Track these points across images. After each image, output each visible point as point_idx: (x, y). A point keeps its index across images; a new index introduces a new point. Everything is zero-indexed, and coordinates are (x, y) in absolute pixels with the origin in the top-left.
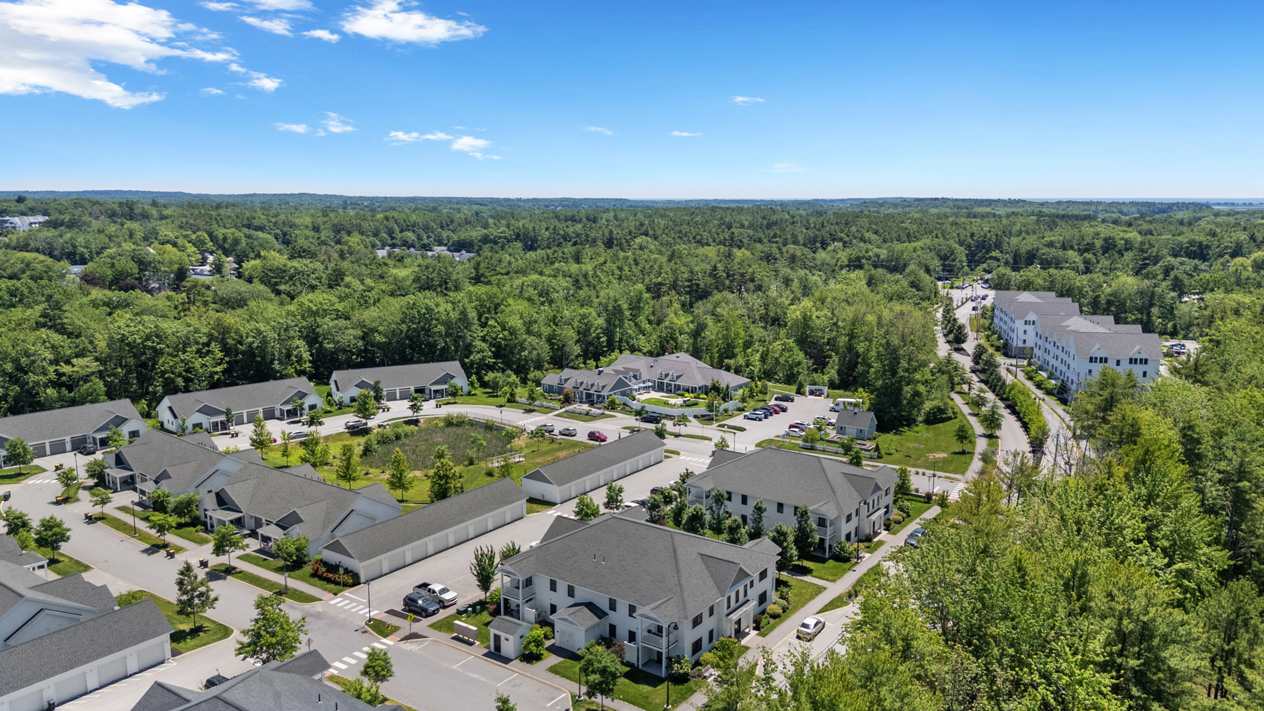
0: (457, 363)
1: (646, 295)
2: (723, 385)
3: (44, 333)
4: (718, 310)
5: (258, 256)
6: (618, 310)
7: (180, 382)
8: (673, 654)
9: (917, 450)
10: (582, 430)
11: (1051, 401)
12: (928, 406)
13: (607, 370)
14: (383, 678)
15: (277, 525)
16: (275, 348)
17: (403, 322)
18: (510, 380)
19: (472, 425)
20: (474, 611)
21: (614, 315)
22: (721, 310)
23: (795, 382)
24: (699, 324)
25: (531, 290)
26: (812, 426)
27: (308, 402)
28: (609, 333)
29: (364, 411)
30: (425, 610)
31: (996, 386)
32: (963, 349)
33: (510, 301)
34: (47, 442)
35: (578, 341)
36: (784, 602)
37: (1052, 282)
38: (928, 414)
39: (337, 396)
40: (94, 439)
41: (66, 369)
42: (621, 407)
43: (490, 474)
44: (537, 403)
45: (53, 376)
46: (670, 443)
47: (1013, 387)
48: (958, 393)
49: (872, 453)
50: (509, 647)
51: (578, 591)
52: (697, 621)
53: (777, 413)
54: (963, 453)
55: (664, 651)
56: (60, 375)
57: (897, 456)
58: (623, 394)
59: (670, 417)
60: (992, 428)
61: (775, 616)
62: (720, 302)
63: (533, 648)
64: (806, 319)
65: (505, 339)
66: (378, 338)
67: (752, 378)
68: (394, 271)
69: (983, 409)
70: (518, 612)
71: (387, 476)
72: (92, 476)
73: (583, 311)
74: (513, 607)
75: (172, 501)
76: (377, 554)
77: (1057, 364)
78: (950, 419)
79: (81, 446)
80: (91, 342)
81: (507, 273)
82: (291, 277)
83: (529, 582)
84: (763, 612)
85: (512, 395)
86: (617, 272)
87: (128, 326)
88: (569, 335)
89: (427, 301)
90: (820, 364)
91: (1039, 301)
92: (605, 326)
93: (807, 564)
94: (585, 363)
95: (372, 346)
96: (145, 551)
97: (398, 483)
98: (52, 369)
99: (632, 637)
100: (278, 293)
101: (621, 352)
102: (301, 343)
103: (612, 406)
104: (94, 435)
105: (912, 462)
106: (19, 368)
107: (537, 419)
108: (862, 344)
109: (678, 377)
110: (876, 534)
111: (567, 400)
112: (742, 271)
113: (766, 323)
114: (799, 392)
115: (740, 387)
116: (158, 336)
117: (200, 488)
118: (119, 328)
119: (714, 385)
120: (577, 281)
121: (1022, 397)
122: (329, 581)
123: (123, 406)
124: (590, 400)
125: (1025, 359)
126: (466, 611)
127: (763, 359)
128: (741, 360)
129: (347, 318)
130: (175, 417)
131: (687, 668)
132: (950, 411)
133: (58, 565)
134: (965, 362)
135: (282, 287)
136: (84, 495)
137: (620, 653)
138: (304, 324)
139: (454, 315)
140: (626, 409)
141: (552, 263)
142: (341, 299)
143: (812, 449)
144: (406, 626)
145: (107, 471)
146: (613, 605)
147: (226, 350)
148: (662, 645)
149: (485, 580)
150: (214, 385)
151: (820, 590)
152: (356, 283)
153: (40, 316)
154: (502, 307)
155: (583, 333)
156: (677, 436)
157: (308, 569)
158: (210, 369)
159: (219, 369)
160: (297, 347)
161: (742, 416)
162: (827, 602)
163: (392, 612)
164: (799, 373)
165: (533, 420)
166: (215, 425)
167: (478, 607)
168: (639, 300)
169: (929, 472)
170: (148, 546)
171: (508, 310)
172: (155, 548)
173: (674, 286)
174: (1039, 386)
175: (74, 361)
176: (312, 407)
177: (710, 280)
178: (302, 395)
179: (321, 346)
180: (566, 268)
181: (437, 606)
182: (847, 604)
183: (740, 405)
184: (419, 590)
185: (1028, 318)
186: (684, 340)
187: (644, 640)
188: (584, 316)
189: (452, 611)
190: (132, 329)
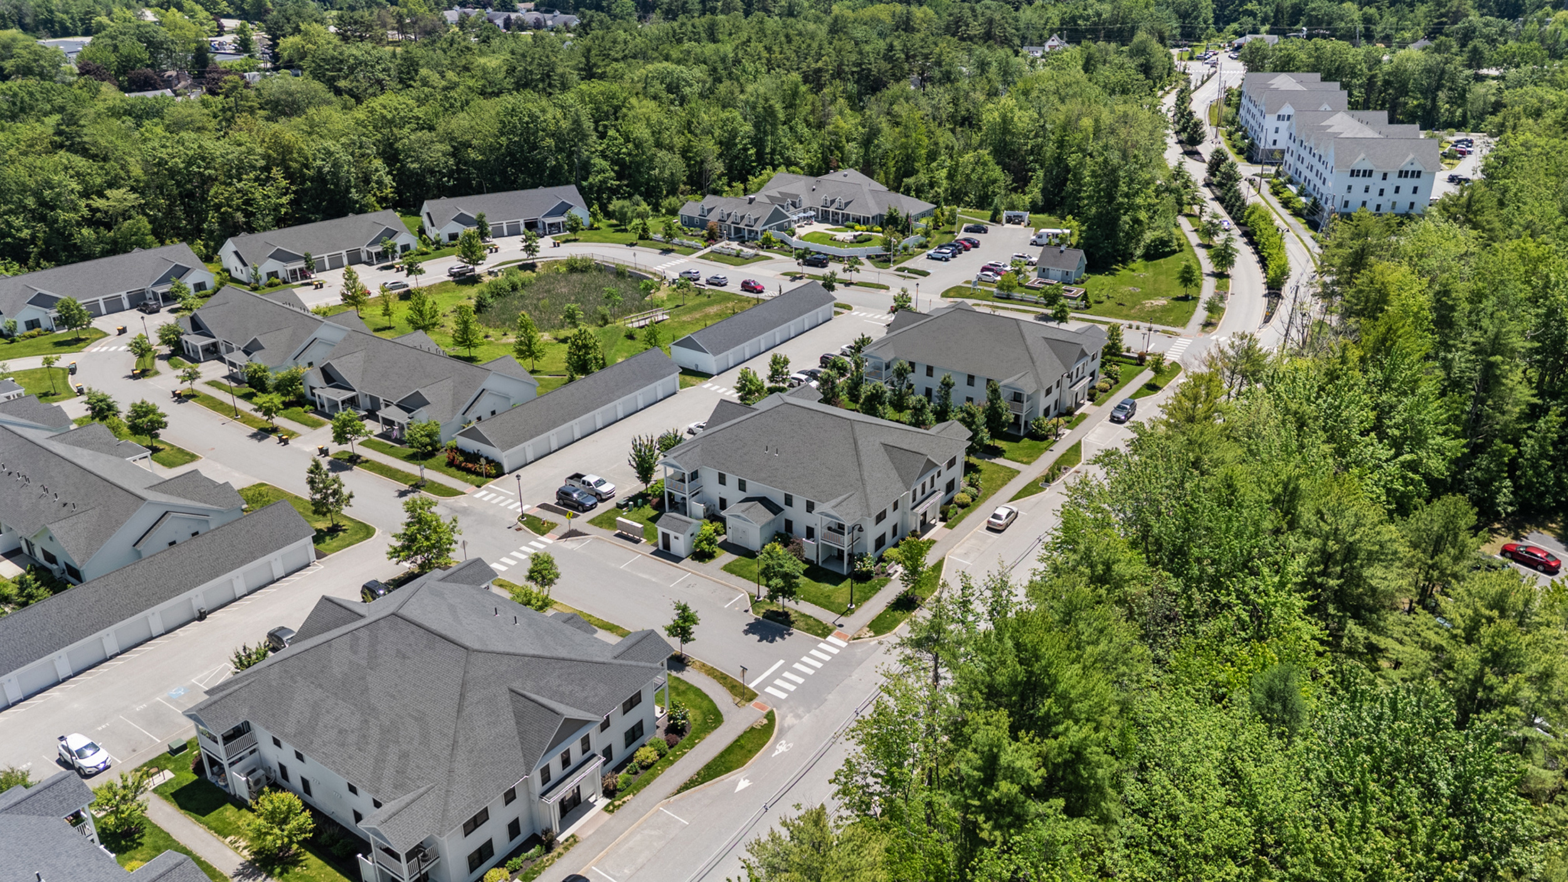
0: (573, 188)
1: (803, 88)
2: (902, 215)
3: (63, 156)
4: (896, 107)
5: (297, 30)
6: (770, 112)
7: (240, 217)
8: (856, 551)
9: (1132, 295)
10: (734, 276)
11: (1299, 224)
12: (1149, 236)
13: (760, 197)
14: (551, 582)
15: (398, 405)
16: (348, 172)
17: (502, 134)
18: (640, 209)
19: (600, 270)
20: (636, 505)
21: (764, 120)
22: (899, 109)
23: (990, 204)
24: (871, 129)
25: (656, 83)
26: (1008, 268)
27: (400, 240)
28: (758, 143)
29: (471, 253)
30: (582, 505)
31: (1233, 206)
32: (1198, 153)
33: (634, 101)
34: (100, 298)
35: (720, 155)
36: (974, 490)
37: (1318, 58)
38: (1148, 247)
39: (432, 233)
40: (154, 293)
41: (99, 203)
42: (778, 245)
43: (630, 336)
44: (676, 240)
45: (85, 212)
46: (841, 294)
47: (1255, 208)
48: (1188, 215)
49: (1078, 301)
50: (679, 545)
51: (750, 485)
52: (881, 517)
53: (967, 249)
54: (1186, 298)
55: (846, 549)
56: (94, 211)
57: (1108, 304)
58: (781, 228)
59: (838, 259)
60: (1223, 266)
61: (963, 506)
62: (898, 97)
63: (705, 546)
64: (1006, 121)
65: (629, 154)
66: (473, 155)
67: (937, 203)
68: (482, 60)
69: (1215, 238)
70: (684, 505)
71: (512, 338)
72: (168, 342)
73: (725, 115)
74: (677, 499)
75: (272, 378)
76: (520, 442)
77: (1311, 175)
78: (1174, 252)
79: (141, 302)
80: (123, 167)
81: (625, 58)
82: (352, 69)
83: (694, 476)
84: (950, 501)
85: (645, 230)
86: (765, 54)
87: (164, 146)
88: (709, 147)
89: (529, 105)
90: (1021, 181)
91: (1299, 87)
92: (753, 133)
93: (999, 444)
94: (730, 185)
95: (466, 164)
96: (253, 436)
97: (526, 350)
98: (82, 203)
99: (810, 533)
100: (338, 92)
101: (774, 170)
102: (378, 163)
103: (767, 244)
104: (155, 289)
105: (1125, 312)
106: (42, 203)
107: (678, 262)
108: (1074, 156)
109: (847, 204)
110: (1078, 405)
111: (712, 238)
112: (925, 51)
113: (955, 123)
114: (994, 219)
115: (923, 215)
116: (203, 159)
117: (299, 360)
118: (154, 149)
119: (891, 215)
120: (715, 70)
121: (1262, 225)
122: (469, 471)
123: (181, 252)
124: (740, 236)
125: (1272, 164)
126: (626, 505)
127: (951, 177)
128: (923, 178)
129: (431, 128)
130: (245, 265)
131: (869, 565)
132: (1175, 242)
133: (161, 454)
134: (1197, 171)
135: (342, 84)
136: (161, 365)
137: (799, 553)
138: (379, 137)
139: (565, 125)
140: (785, 248)
141: (680, 41)
142: (421, 102)
143: (1008, 298)
144: (564, 523)
145: (184, 337)
146: (789, 500)
147: (289, 175)
148: (845, 543)
149: (644, 470)
150: (282, 222)
151: (1014, 473)
152: (434, 77)
153: (55, 134)
154: (624, 110)
155: (727, 145)
156: (848, 284)
157: (442, 457)
158: (274, 200)
159: (284, 200)
160: (377, 170)
161: (924, 256)
162: (1020, 487)
163: (544, 506)
164: (994, 194)
165: (673, 263)
166: (294, 272)
167: (640, 500)
168: (795, 93)
169: (1144, 325)
170: (255, 430)
171: (631, 114)
172: (263, 433)
173: (839, 74)
174: (1286, 204)
175: (108, 192)
176: (405, 248)
177: (885, 66)
178: (392, 234)
179: (403, 166)
180: (699, 50)
181: (594, 500)
182: (1042, 489)
183: (923, 240)
184: (573, 482)
185: (1281, 112)
186: (852, 149)
187: (824, 537)
188: (725, 122)
189: (610, 505)
190: (170, 150)
